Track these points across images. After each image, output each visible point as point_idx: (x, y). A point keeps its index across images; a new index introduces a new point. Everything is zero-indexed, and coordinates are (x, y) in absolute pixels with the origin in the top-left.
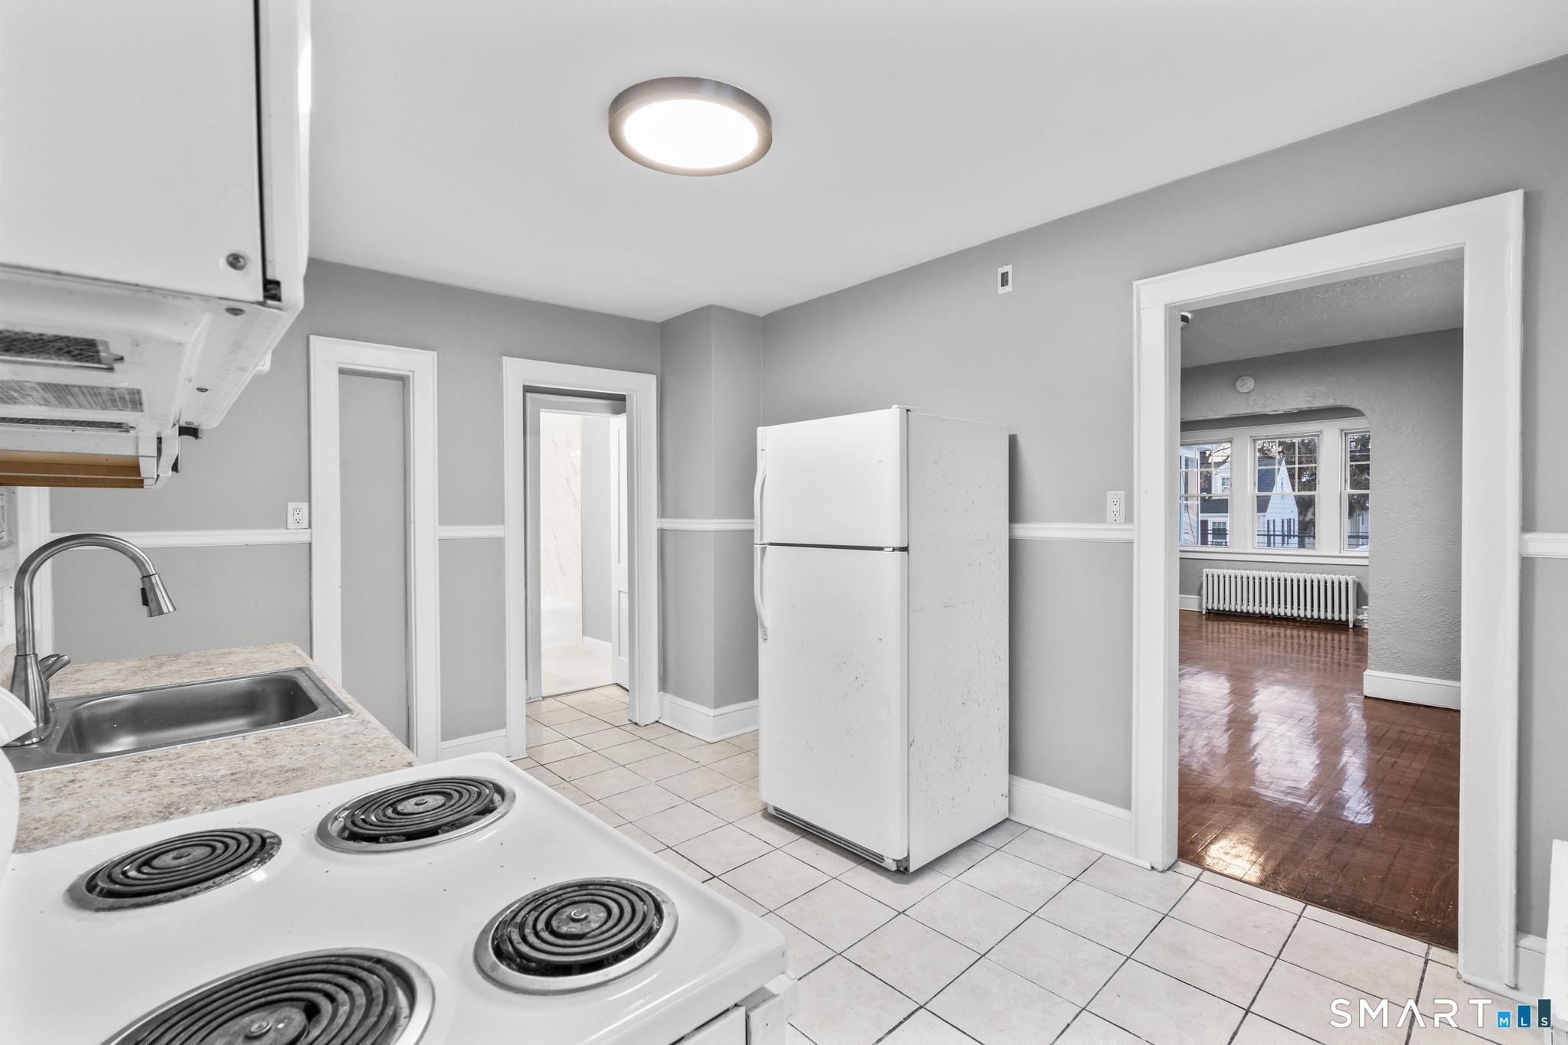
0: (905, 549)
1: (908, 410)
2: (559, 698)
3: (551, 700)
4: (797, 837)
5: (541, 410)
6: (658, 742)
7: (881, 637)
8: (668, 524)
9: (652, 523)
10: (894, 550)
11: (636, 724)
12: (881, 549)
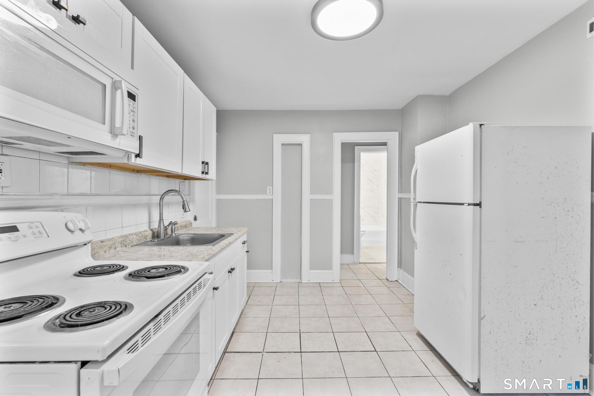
0: (479, 205)
1: (481, 125)
2: (365, 264)
3: (363, 264)
4: (428, 349)
5: (361, 152)
6: (391, 289)
7: (461, 253)
8: (402, 195)
9: (397, 195)
10: (469, 205)
11: (388, 280)
12: (462, 204)
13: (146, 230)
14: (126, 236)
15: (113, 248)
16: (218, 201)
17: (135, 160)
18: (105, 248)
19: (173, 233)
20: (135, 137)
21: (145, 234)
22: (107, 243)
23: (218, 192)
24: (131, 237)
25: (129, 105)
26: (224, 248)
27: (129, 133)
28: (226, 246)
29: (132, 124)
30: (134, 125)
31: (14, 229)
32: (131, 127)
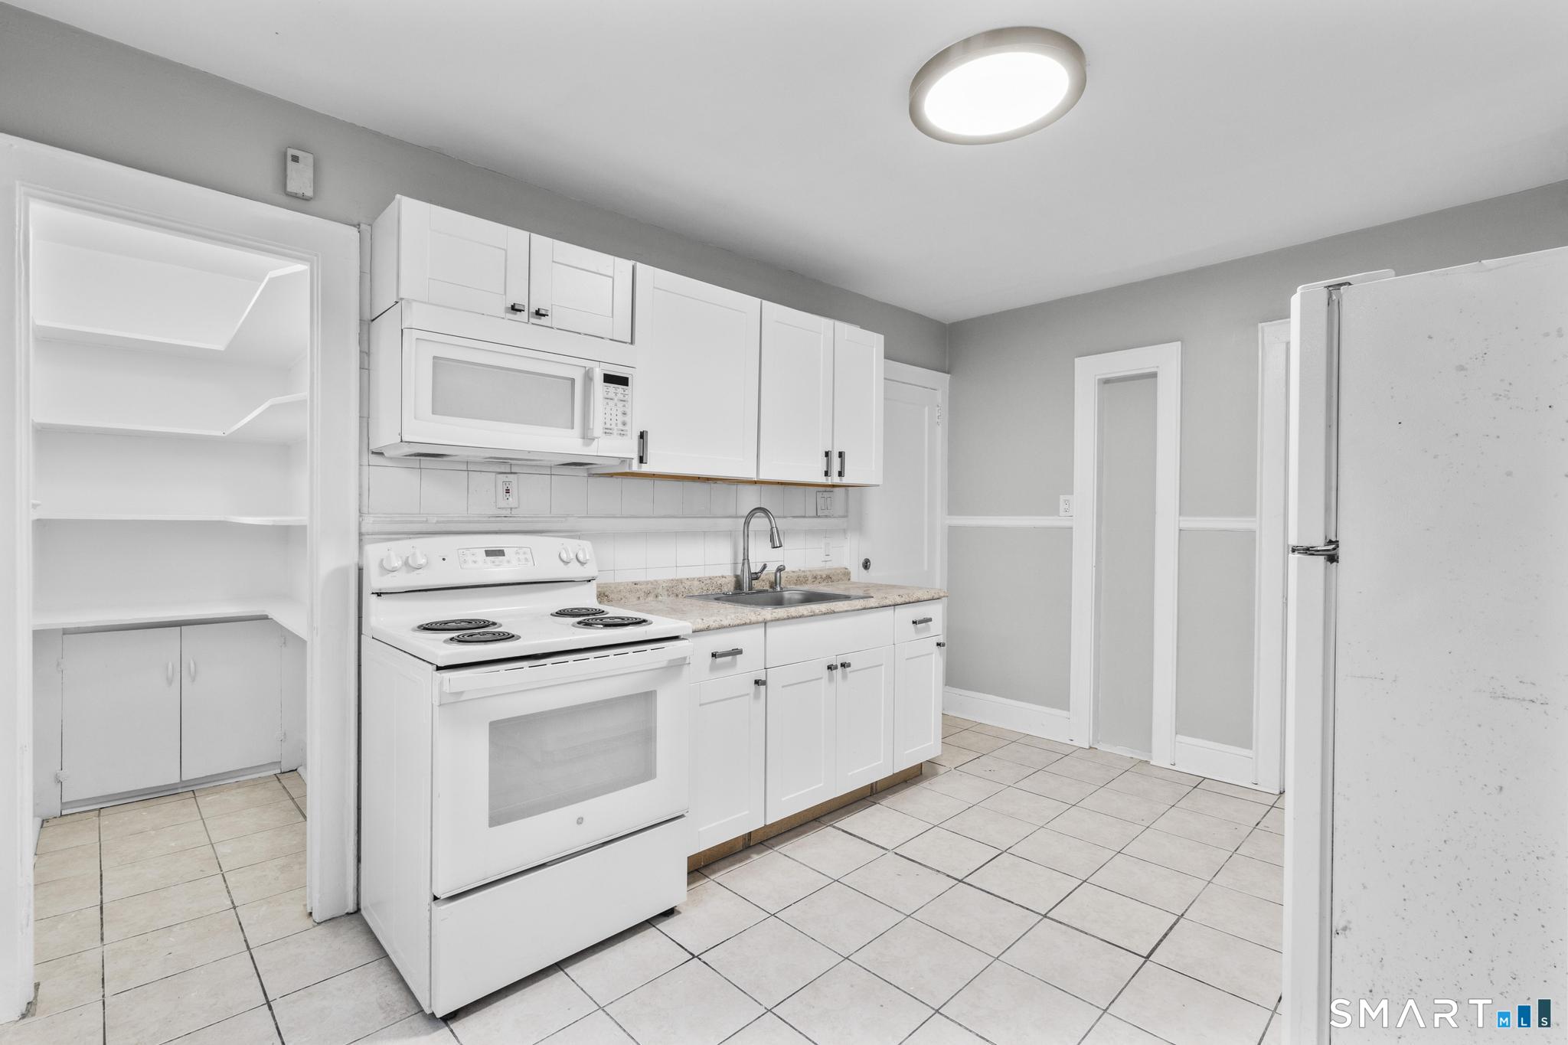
13: (725, 574)
14: (681, 581)
15: (653, 595)
16: (952, 530)
17: (640, 467)
18: (638, 593)
19: (778, 586)
20: (627, 435)
21: (719, 582)
22: (643, 586)
23: (952, 511)
24: (689, 583)
25: (616, 394)
26: (800, 617)
27: (615, 432)
28: (812, 616)
29: (621, 418)
30: (627, 419)
31: (500, 553)
32: (619, 422)
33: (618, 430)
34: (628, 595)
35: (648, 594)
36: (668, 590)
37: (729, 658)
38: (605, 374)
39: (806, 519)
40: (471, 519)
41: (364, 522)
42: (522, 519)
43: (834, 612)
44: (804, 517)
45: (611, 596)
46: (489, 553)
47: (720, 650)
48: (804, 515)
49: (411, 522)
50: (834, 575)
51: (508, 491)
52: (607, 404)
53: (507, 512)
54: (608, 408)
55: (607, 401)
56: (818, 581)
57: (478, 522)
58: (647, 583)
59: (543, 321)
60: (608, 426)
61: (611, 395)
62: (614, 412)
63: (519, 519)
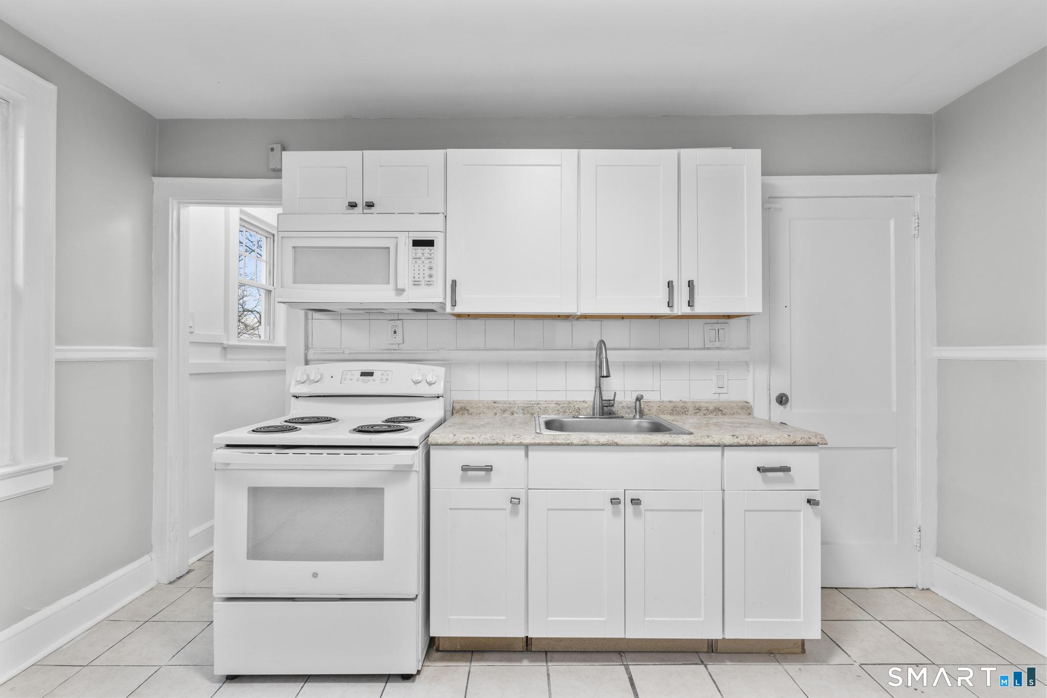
15: (508, 412)
16: (940, 363)
17: (454, 309)
19: (639, 414)
20: (433, 285)
25: (423, 254)
26: (568, 444)
27: (423, 283)
28: (585, 445)
29: (427, 272)
30: (432, 272)
31: (370, 374)
32: (426, 275)
33: (425, 281)
34: (485, 410)
35: (504, 411)
36: (523, 410)
37: (483, 473)
38: (413, 240)
39: (689, 351)
40: (370, 351)
41: (309, 353)
42: (405, 351)
43: (617, 445)
44: (688, 349)
45: (471, 410)
46: (363, 374)
47: (473, 463)
48: (687, 346)
49: (335, 353)
50: (726, 408)
51: (395, 332)
52: (416, 262)
53: (396, 347)
54: (417, 266)
55: (416, 260)
56: (702, 413)
57: (375, 353)
58: (505, 402)
59: (373, 210)
60: (415, 280)
61: (419, 255)
62: (422, 268)
63: (402, 351)
